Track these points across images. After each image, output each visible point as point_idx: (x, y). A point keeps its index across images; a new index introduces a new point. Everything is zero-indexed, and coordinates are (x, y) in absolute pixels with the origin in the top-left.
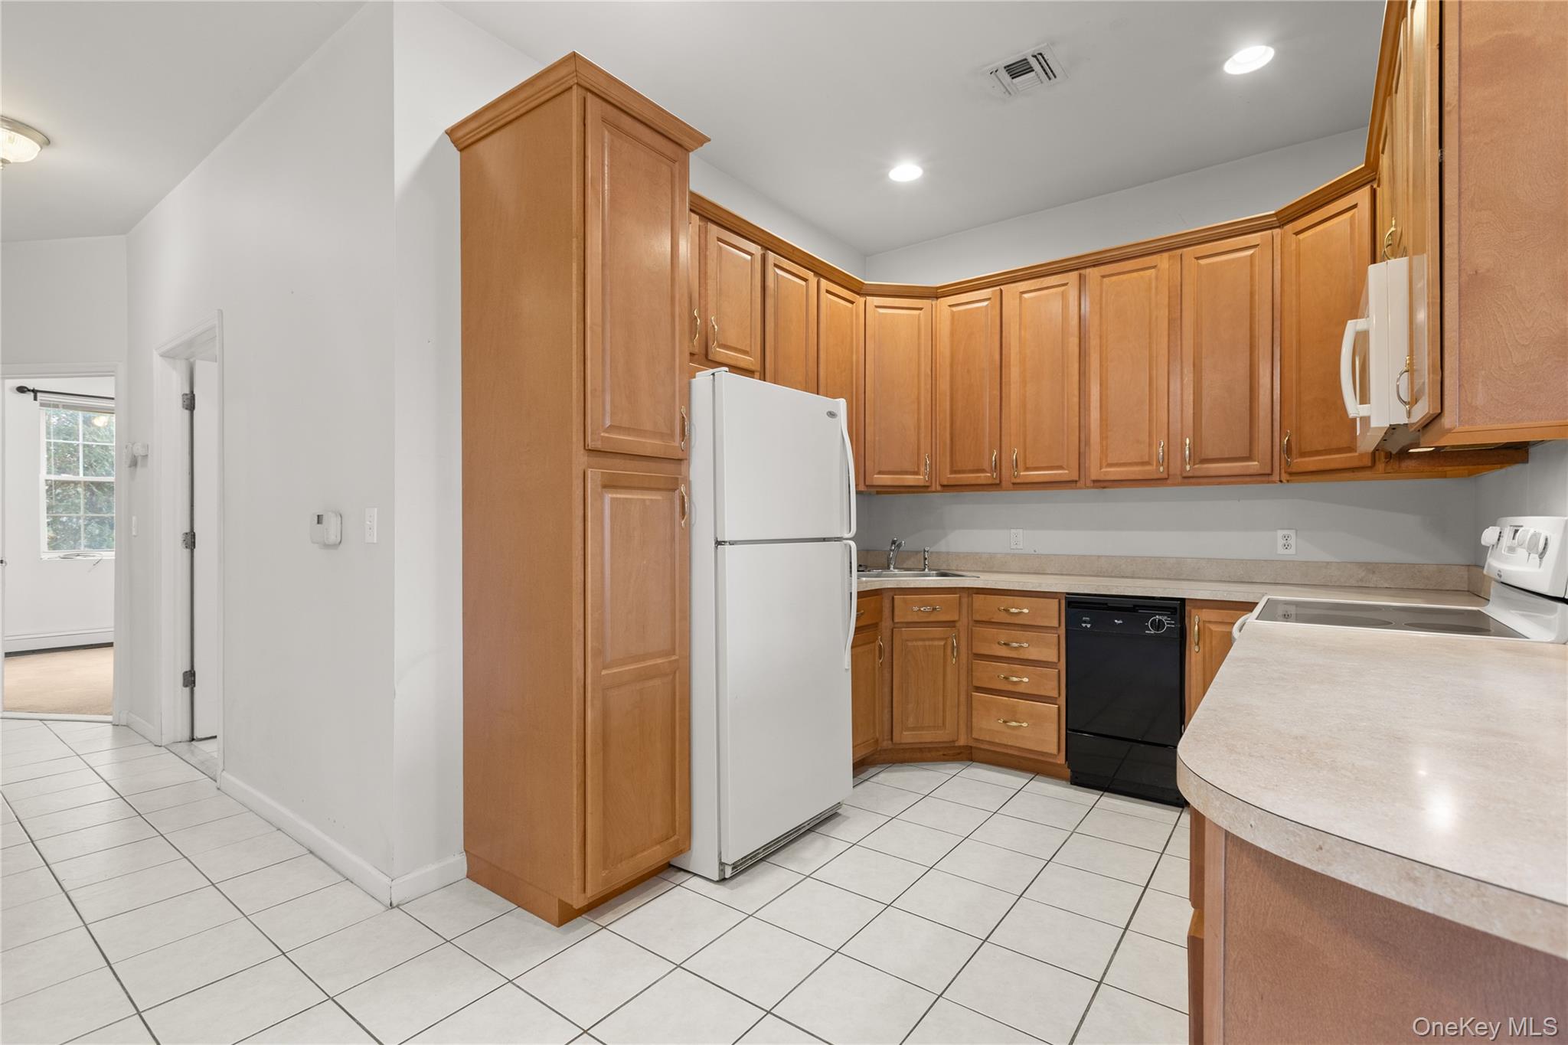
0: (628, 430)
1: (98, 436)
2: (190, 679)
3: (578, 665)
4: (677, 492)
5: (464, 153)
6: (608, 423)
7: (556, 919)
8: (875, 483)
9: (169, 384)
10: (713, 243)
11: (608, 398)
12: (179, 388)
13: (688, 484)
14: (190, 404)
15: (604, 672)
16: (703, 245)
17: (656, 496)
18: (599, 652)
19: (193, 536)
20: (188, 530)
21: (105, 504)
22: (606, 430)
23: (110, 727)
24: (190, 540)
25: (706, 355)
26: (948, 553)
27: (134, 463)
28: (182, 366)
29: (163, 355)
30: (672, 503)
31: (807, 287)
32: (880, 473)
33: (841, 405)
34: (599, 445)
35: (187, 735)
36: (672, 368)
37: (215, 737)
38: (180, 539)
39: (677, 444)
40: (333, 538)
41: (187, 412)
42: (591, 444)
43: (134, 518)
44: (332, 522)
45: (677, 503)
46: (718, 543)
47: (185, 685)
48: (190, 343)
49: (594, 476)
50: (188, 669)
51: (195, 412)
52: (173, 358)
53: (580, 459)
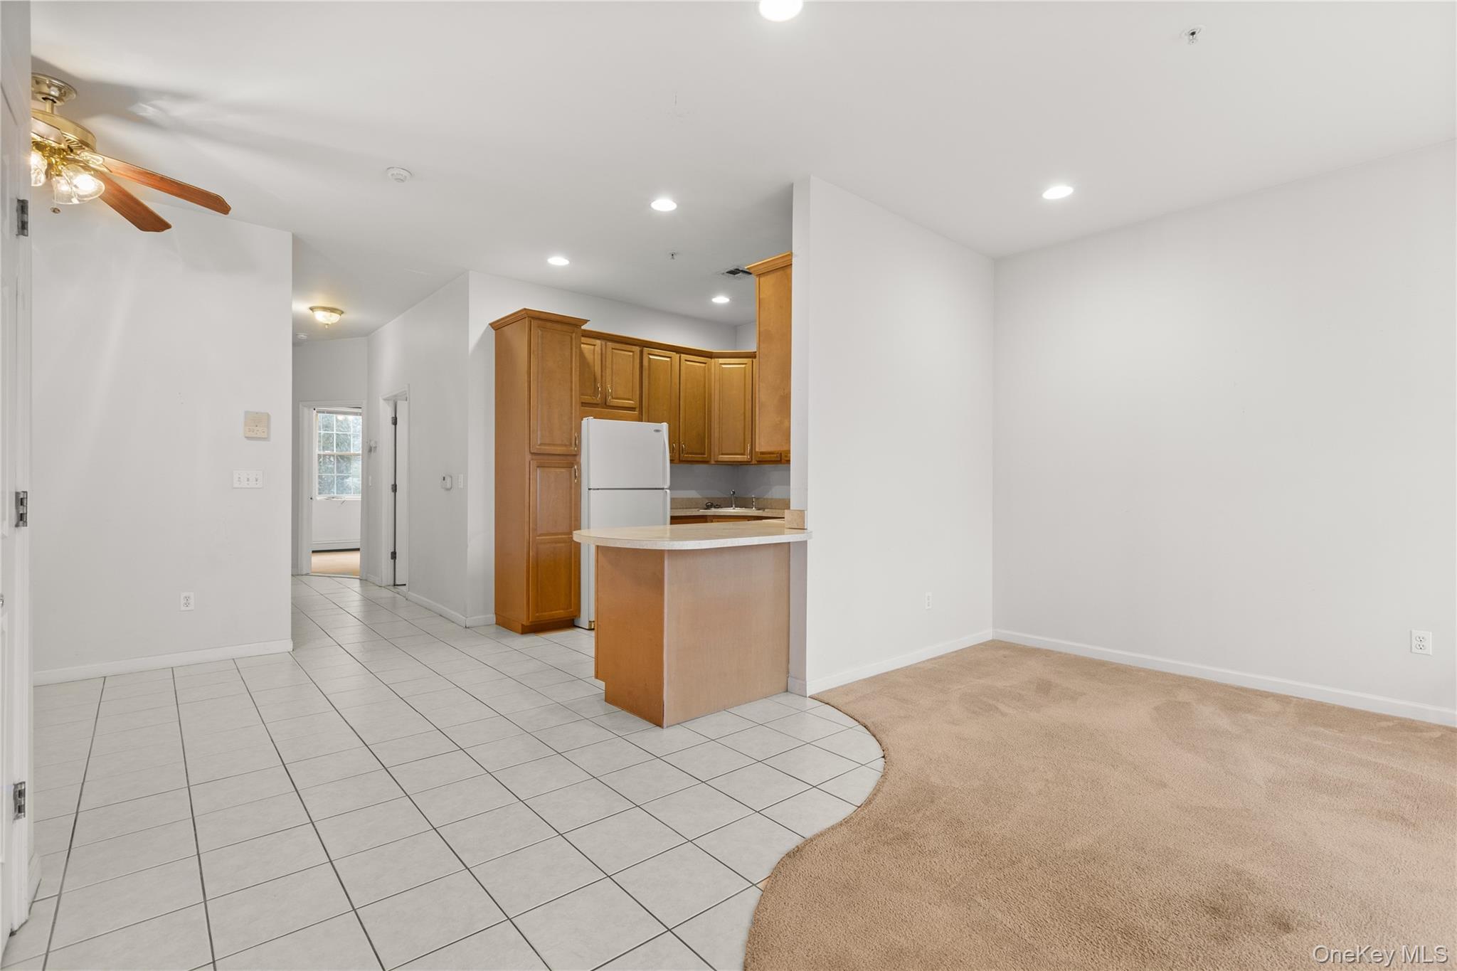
0: (549, 445)
1: (342, 427)
2: (394, 555)
3: (527, 533)
4: (573, 469)
5: (498, 331)
6: (539, 443)
7: (520, 632)
8: (719, 460)
9: (386, 413)
10: (609, 350)
11: (539, 433)
12: (390, 415)
13: (579, 464)
14: (395, 422)
15: (538, 538)
16: (604, 352)
17: (563, 470)
18: (535, 530)
19: (396, 486)
20: (393, 483)
21: (345, 467)
22: (540, 445)
23: (358, 581)
24: (394, 488)
25: (606, 403)
26: (772, 499)
27: (370, 450)
28: (392, 403)
29: (385, 400)
30: (570, 473)
31: (671, 361)
32: (722, 454)
33: (665, 426)
34: (535, 451)
35: (392, 583)
36: (571, 418)
37: (405, 585)
38: (390, 487)
39: (573, 448)
40: (449, 486)
41: (394, 426)
42: (532, 452)
43: (370, 478)
44: (448, 479)
45: (573, 472)
46: (589, 489)
47: (392, 559)
48: (395, 396)
49: (534, 464)
50: (393, 550)
51: (397, 426)
52: (388, 400)
53: (528, 457)
